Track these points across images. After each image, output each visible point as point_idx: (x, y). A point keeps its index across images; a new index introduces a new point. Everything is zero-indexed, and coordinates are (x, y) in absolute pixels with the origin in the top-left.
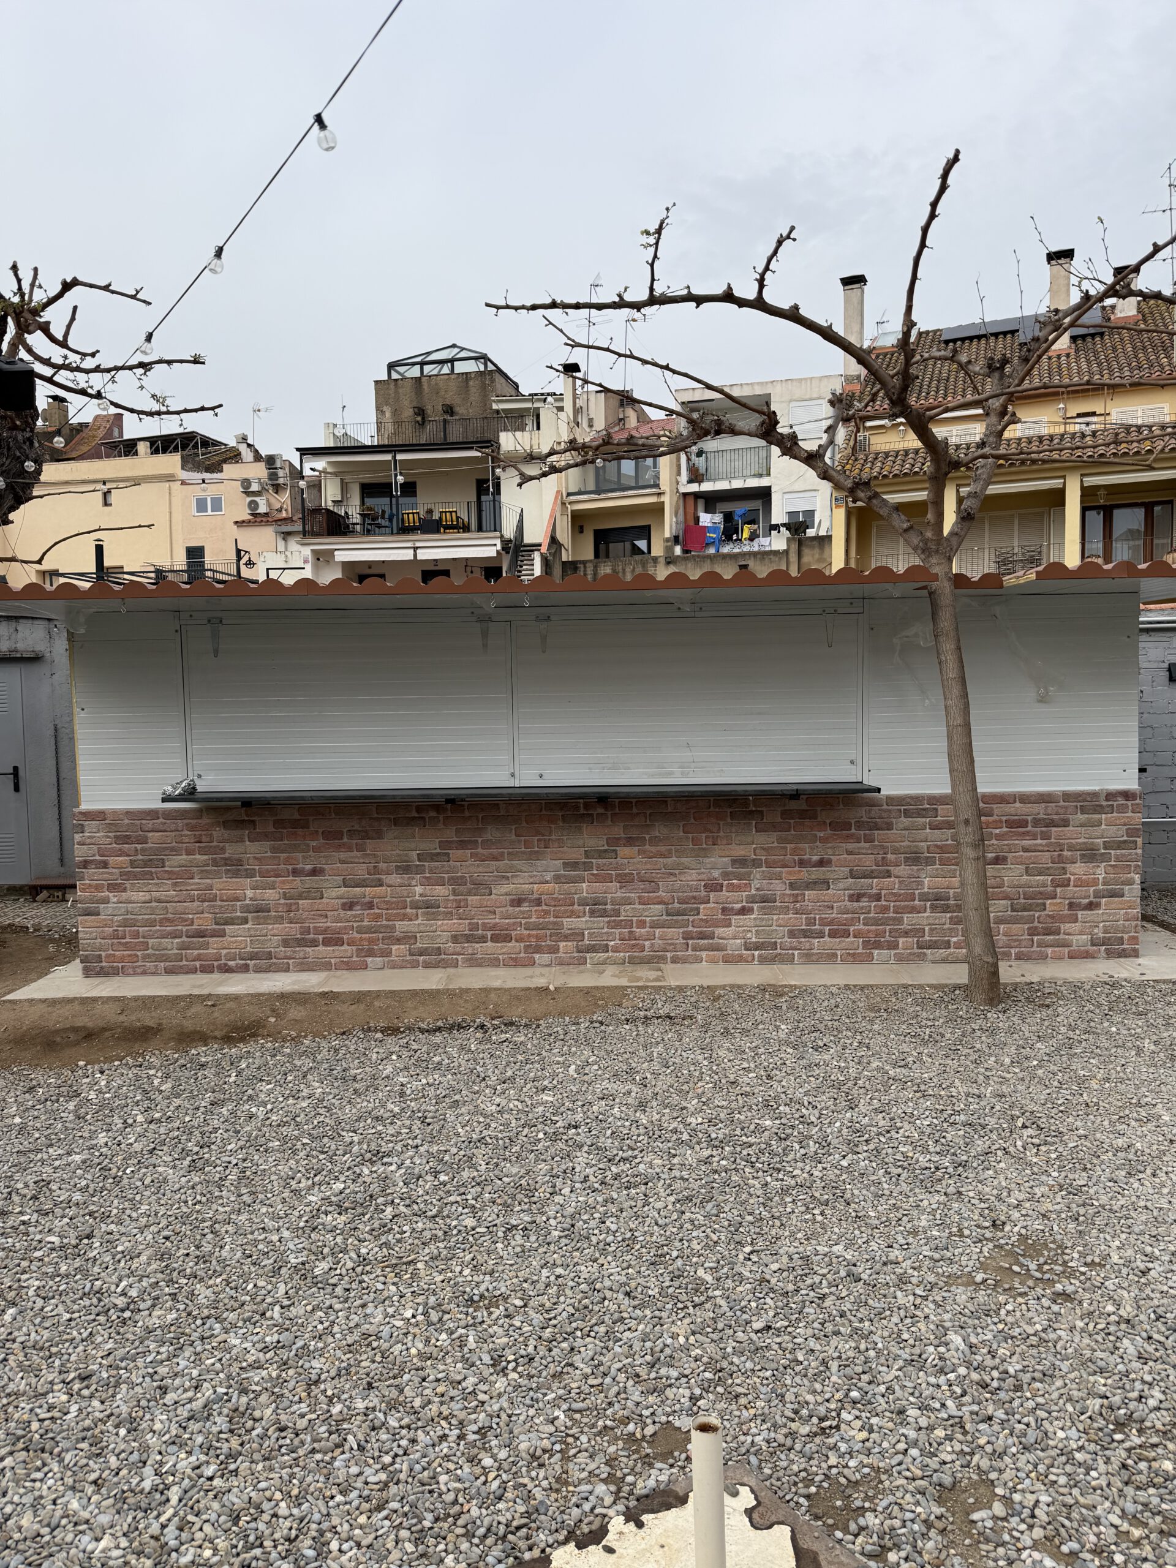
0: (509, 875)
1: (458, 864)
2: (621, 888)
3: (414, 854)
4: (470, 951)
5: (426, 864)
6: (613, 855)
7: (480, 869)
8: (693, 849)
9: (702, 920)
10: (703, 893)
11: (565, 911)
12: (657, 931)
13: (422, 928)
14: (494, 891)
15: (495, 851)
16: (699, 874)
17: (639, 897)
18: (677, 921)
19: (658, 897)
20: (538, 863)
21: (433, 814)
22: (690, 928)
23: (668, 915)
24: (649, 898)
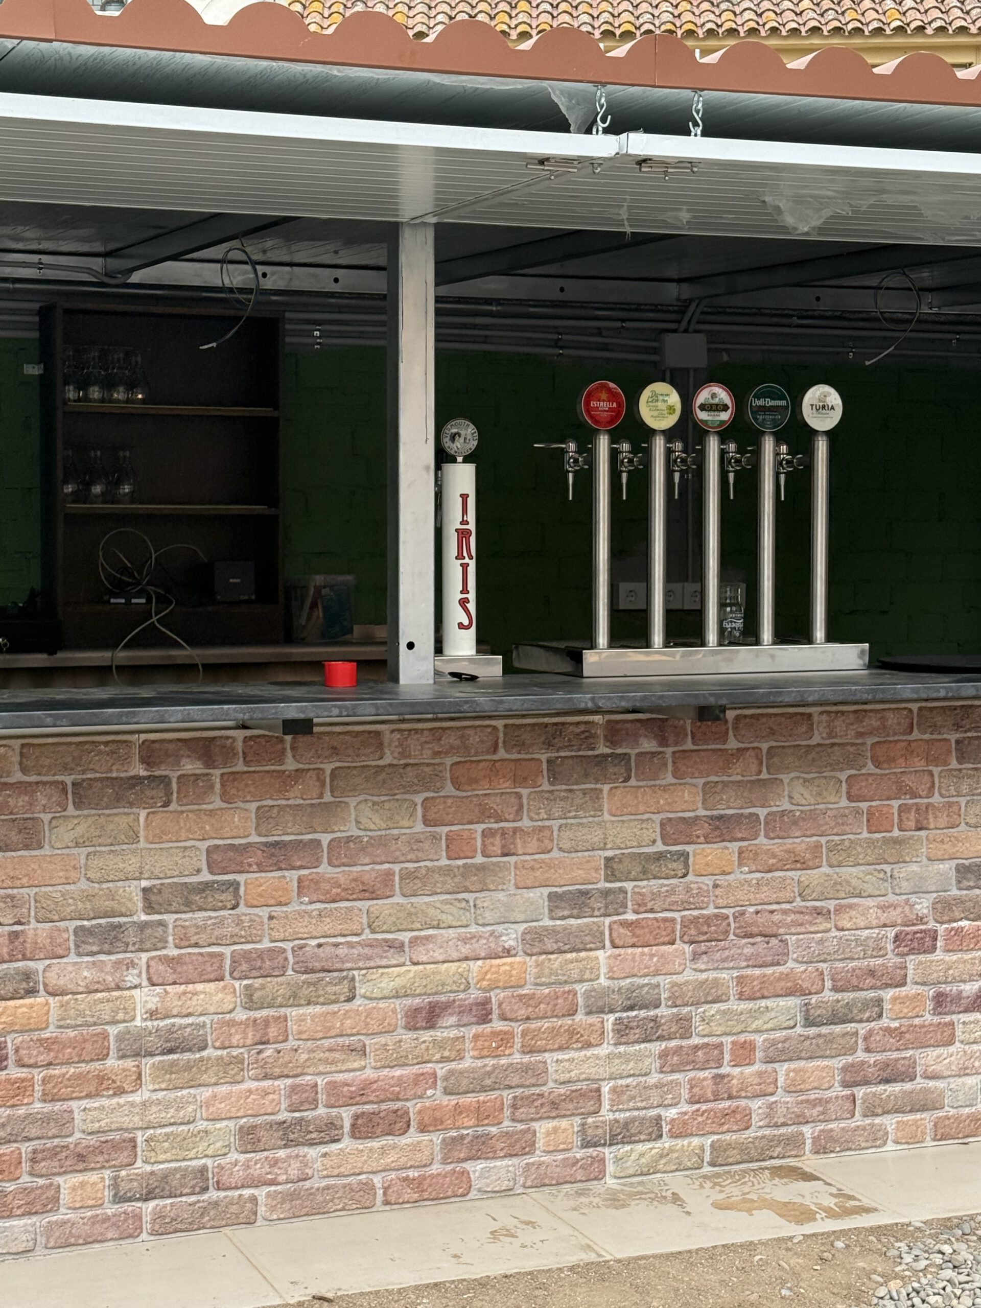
0: (405, 937)
1: (264, 912)
2: (695, 957)
3: (133, 891)
4: (293, 1173)
5: (169, 918)
6: (679, 866)
7: (327, 926)
8: (871, 843)
9: (888, 1031)
10: (893, 960)
11: (554, 1032)
12: (782, 1069)
13: (154, 1115)
14: (361, 990)
15: (366, 870)
16: (883, 908)
17: (740, 980)
18: (829, 1039)
19: (786, 977)
20: (485, 899)
21: (191, 766)
22: (861, 1055)
23: (810, 1022)
24: (764, 980)
